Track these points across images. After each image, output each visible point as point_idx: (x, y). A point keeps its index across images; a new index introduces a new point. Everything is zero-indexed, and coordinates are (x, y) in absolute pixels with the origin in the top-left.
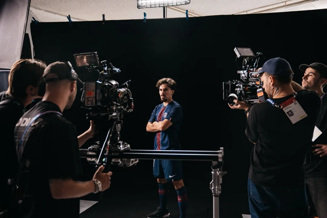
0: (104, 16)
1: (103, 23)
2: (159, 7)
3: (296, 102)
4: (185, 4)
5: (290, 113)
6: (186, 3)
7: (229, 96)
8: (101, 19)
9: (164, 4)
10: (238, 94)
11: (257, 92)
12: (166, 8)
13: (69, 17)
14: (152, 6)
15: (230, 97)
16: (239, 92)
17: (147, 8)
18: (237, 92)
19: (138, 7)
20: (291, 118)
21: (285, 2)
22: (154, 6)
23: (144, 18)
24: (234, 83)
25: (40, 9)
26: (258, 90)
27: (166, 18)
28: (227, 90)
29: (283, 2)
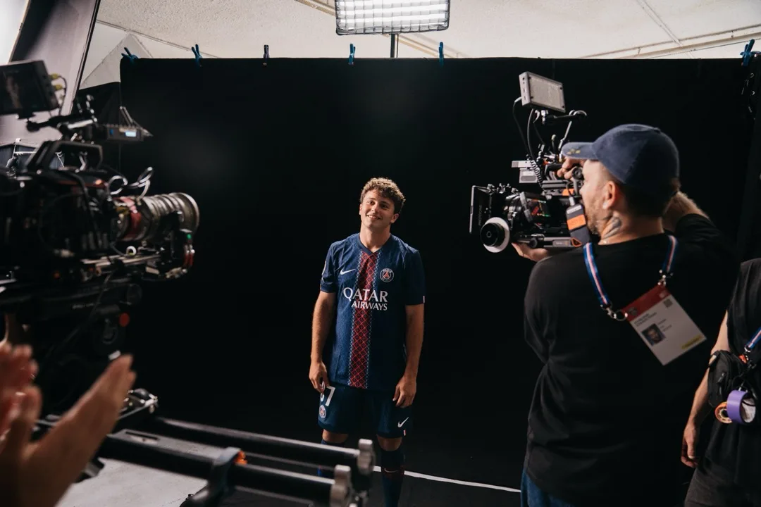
0: (266, 48)
1: (265, 64)
2: (383, 33)
3: (671, 298)
4: (438, 30)
5: (651, 332)
6: (440, 28)
7: (486, 223)
8: (261, 55)
9: (393, 28)
10: (510, 219)
11: (568, 216)
12: (396, 37)
13: (196, 50)
14: (367, 31)
15: (490, 224)
16: (514, 215)
17: (356, 34)
18: (509, 215)
19: (337, 32)
20: (656, 349)
21: (639, 48)
22: (372, 31)
23: (350, 56)
24: (501, 192)
25: (158, 40)
26: (569, 211)
27: (395, 57)
28: (481, 207)
29: (634, 49)
